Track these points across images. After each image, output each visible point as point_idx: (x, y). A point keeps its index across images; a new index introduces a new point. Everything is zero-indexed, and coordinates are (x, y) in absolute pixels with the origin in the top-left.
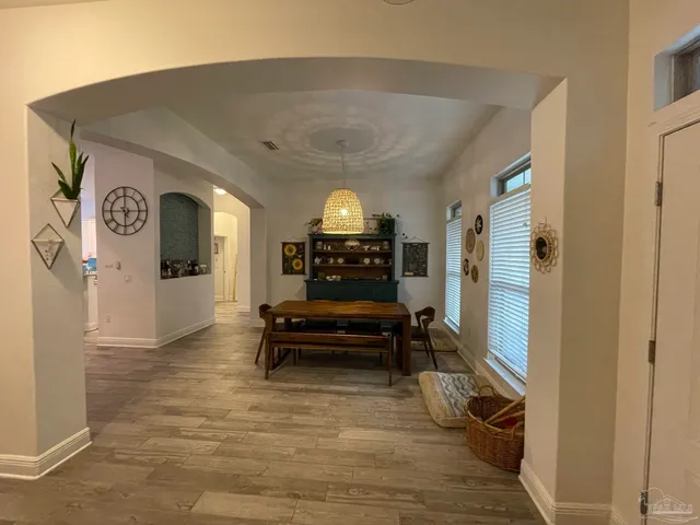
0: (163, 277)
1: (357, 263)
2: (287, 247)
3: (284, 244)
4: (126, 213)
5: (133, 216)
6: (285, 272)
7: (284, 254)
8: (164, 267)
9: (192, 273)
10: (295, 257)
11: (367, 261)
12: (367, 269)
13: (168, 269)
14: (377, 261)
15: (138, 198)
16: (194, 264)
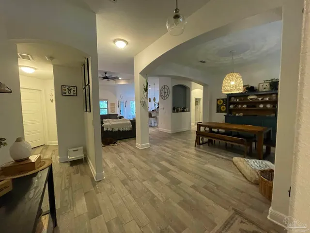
0: (173, 112)
1: (255, 107)
2: (218, 101)
3: (218, 100)
4: (165, 93)
5: (166, 93)
6: (218, 111)
7: (217, 104)
8: (174, 109)
9: (183, 111)
10: (222, 105)
11: (261, 106)
12: (261, 110)
13: (175, 109)
14: (268, 106)
15: (167, 88)
16: (184, 109)
